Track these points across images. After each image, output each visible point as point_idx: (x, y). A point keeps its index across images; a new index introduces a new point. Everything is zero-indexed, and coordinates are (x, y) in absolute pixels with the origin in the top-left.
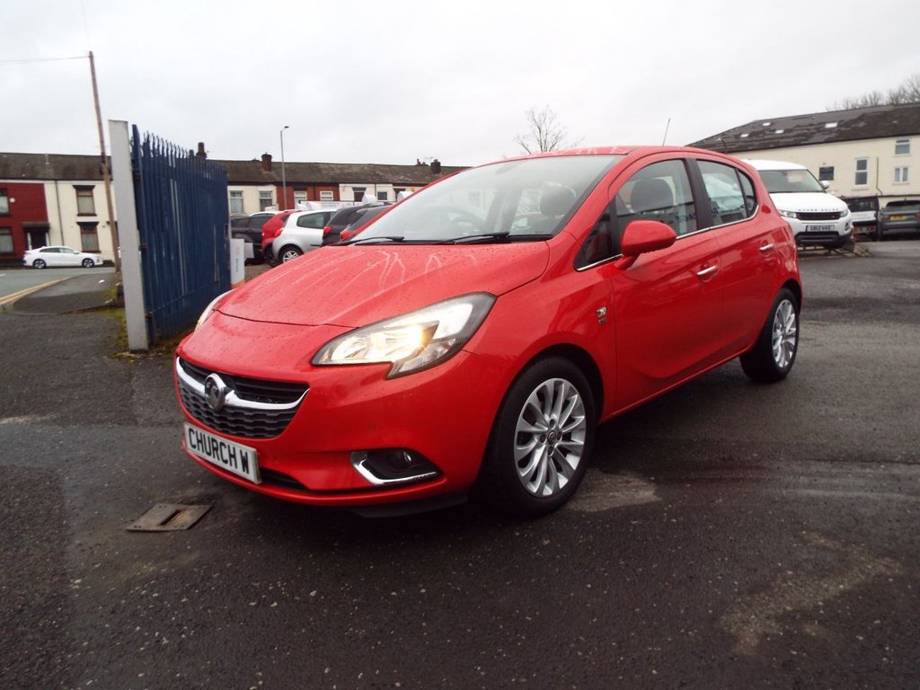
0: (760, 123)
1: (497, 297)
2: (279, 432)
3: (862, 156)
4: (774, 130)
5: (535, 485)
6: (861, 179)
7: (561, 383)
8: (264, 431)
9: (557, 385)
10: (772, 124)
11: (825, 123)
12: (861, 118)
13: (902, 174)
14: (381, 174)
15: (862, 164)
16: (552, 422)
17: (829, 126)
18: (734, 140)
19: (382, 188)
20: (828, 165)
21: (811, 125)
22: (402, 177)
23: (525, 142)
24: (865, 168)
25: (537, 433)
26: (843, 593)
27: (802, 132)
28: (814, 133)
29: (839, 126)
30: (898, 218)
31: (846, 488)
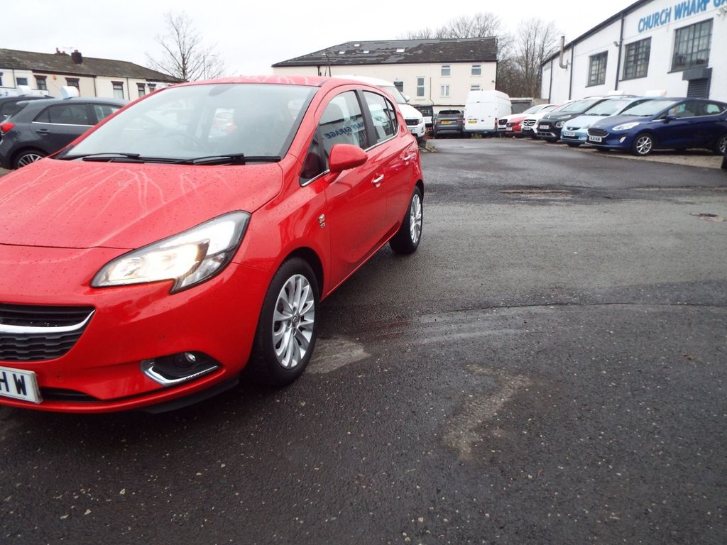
0: (352, 43)
1: (252, 213)
2: (63, 352)
3: (421, 76)
4: (363, 51)
5: (285, 360)
6: (421, 92)
7: (299, 278)
8: (43, 353)
9: (297, 279)
10: (361, 46)
11: (396, 48)
12: (420, 47)
13: (446, 90)
14: (18, 60)
15: (421, 81)
16: (295, 309)
17: (399, 51)
18: (334, 55)
19: (21, 74)
20: (399, 81)
21: (387, 49)
22: (42, 65)
23: (166, 42)
24: (423, 85)
25: (286, 320)
26: (504, 403)
27: (380, 55)
28: (389, 56)
29: (405, 51)
30: (446, 123)
31: (480, 329)
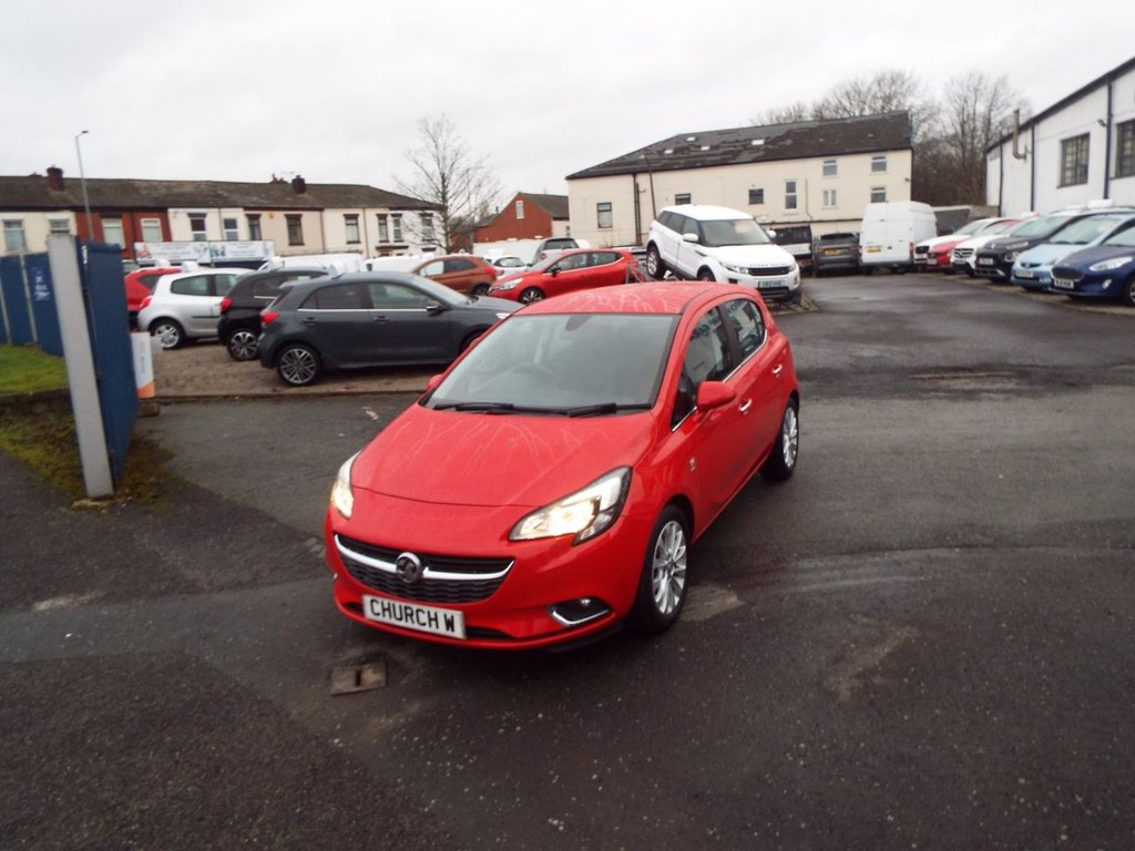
0: (681, 138)
3: (790, 178)
4: (700, 147)
6: (791, 203)
10: (697, 139)
11: (751, 140)
12: (788, 134)
13: (831, 197)
14: (226, 194)
15: (791, 187)
17: (755, 143)
18: (658, 157)
19: (229, 213)
20: (758, 187)
21: (737, 141)
22: (255, 199)
23: (419, 158)
24: (794, 191)
26: (888, 654)
27: (726, 150)
28: (740, 151)
29: (766, 143)
30: (832, 253)
